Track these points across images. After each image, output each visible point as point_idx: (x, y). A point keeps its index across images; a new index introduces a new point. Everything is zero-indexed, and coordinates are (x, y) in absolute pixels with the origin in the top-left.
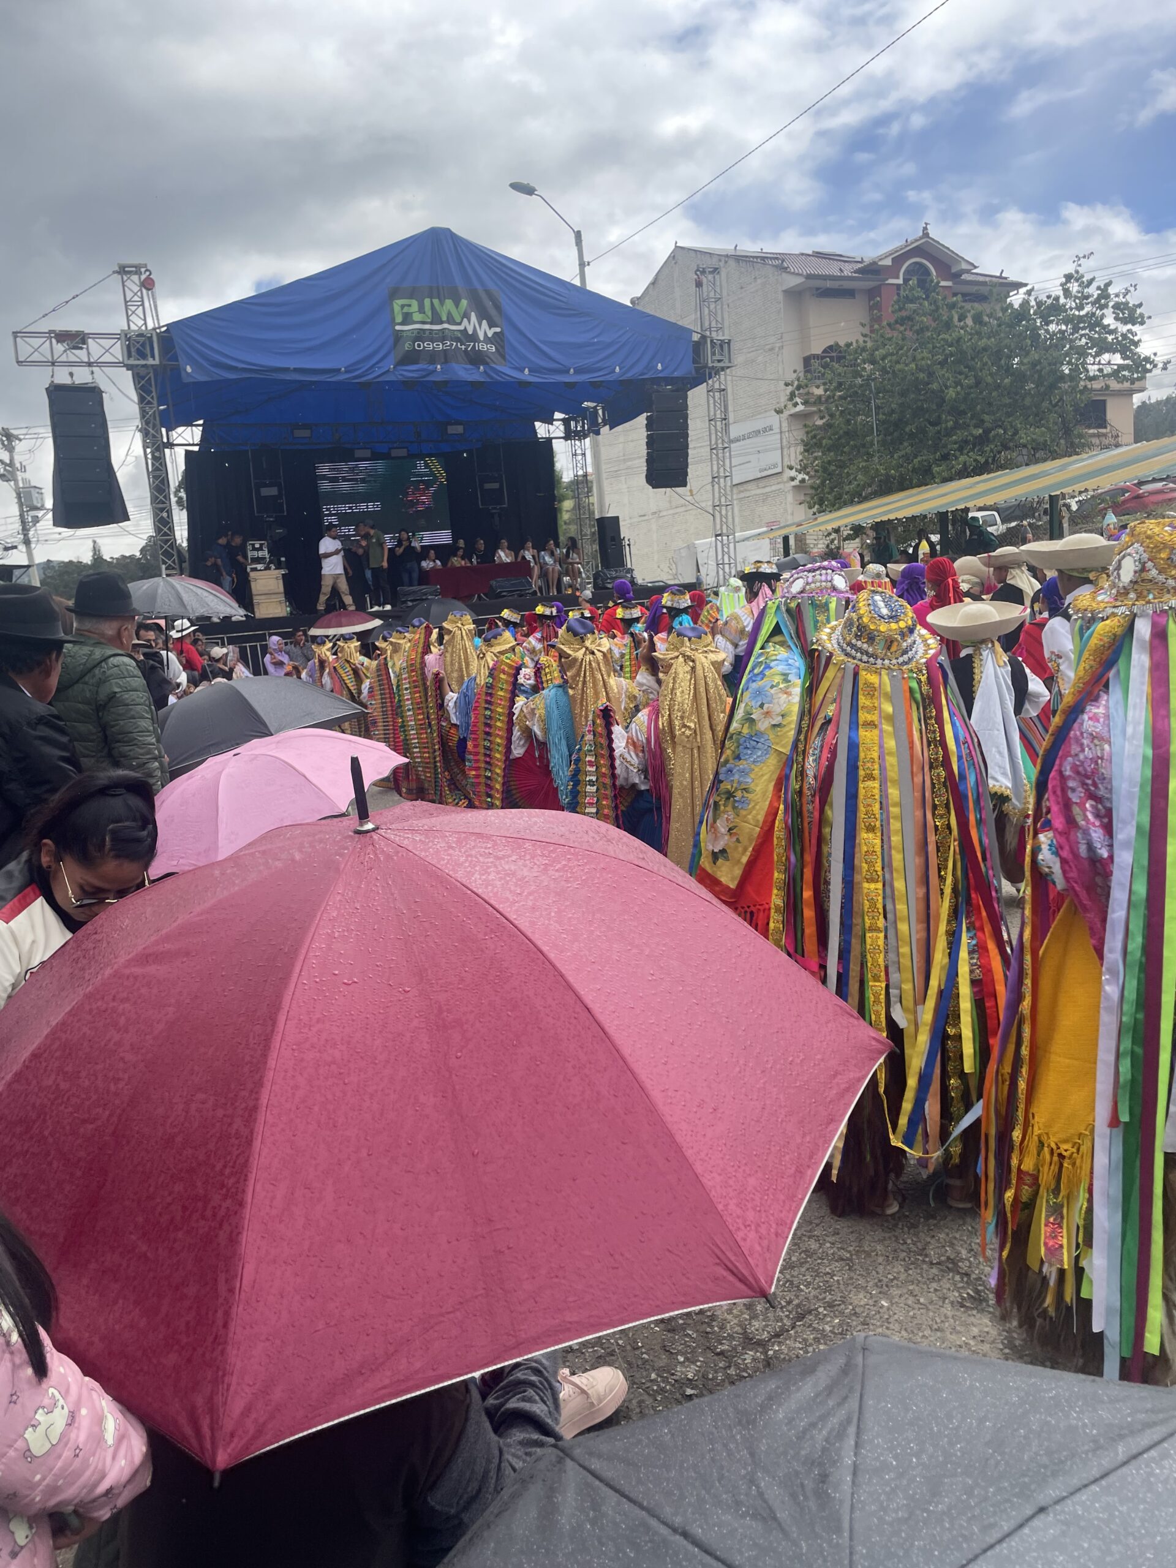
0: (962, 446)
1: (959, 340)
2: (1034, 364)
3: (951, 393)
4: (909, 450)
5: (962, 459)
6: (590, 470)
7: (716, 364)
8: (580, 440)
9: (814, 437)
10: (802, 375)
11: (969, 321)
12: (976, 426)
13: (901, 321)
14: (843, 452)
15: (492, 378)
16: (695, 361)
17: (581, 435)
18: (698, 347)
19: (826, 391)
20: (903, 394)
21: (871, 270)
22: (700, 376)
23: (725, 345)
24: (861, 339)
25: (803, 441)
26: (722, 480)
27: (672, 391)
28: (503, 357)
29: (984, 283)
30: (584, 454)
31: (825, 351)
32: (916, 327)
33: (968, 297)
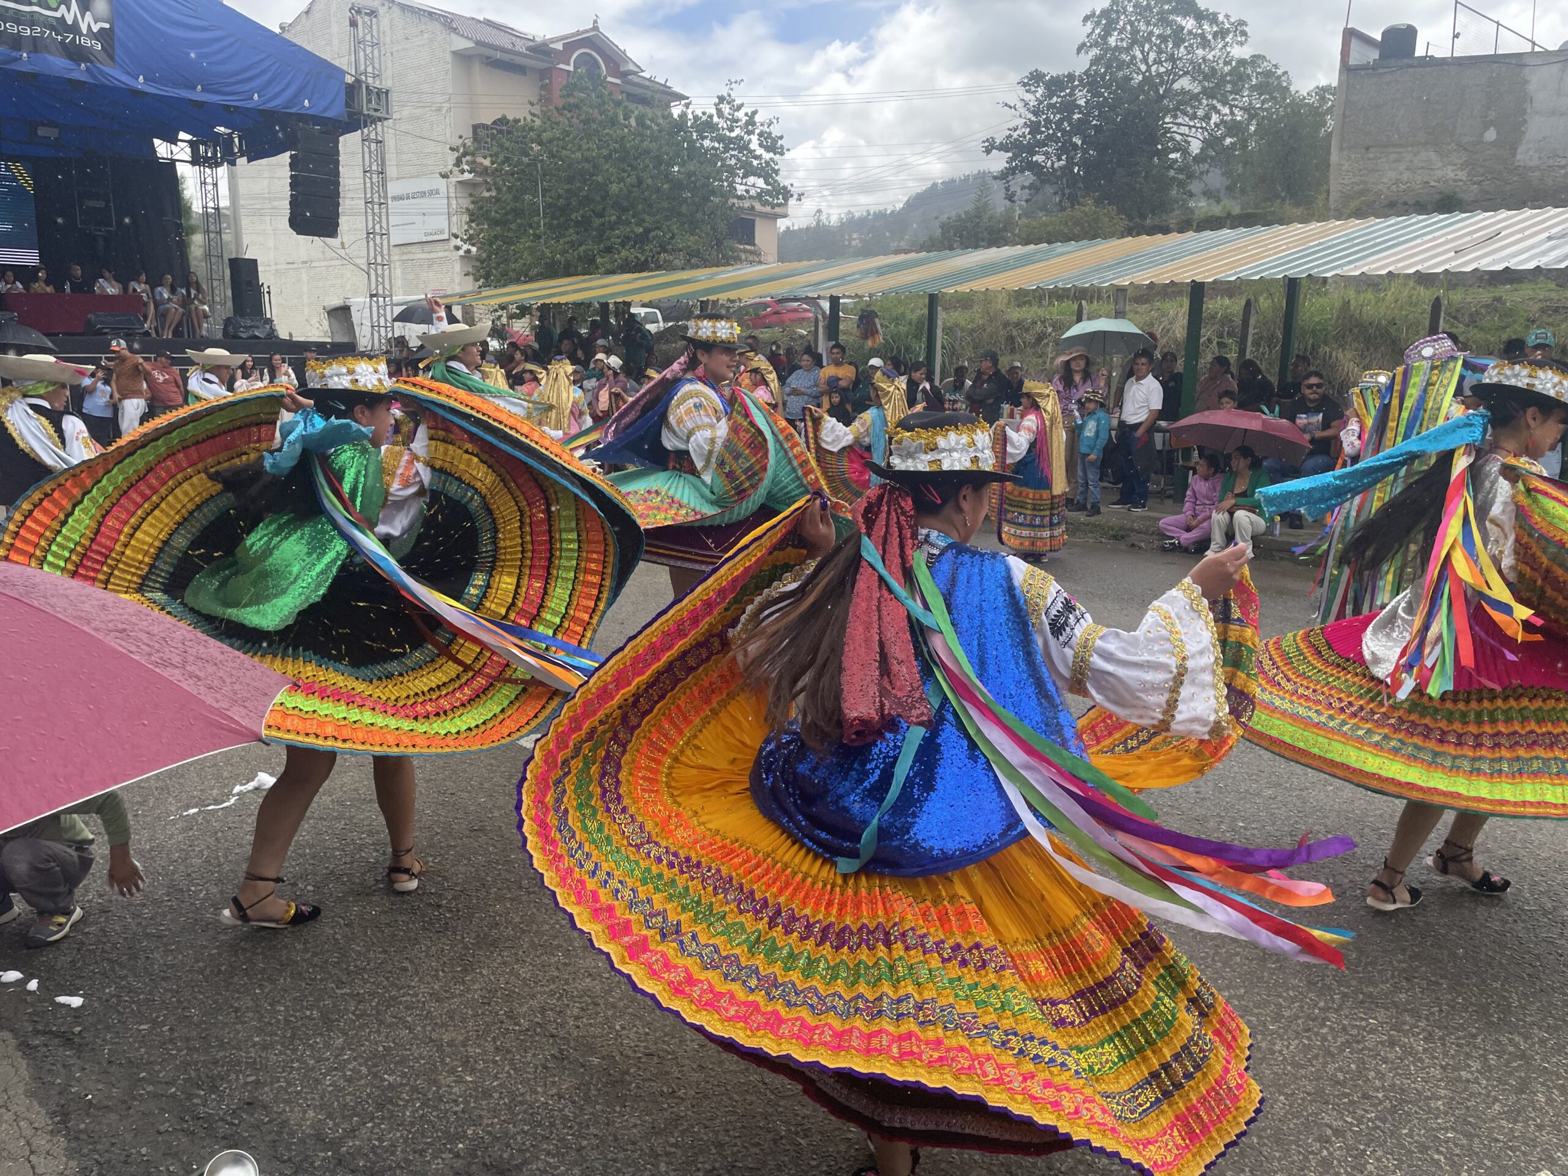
0: (625, 241)
1: (623, 138)
2: (690, 174)
3: (614, 188)
4: (574, 237)
5: (624, 253)
6: (224, 203)
7: (372, 113)
8: (210, 167)
9: (481, 208)
10: (469, 142)
11: (633, 122)
12: (638, 225)
13: (569, 107)
14: (509, 229)
15: (96, 78)
16: (347, 105)
17: (214, 163)
18: (352, 91)
19: (493, 163)
20: (570, 180)
21: (541, 50)
22: (353, 122)
23: (383, 94)
24: (529, 118)
25: (468, 209)
26: (378, 237)
27: (320, 132)
28: (112, 58)
29: (647, 88)
30: (215, 185)
31: (494, 123)
32: (583, 117)
33: (631, 97)
